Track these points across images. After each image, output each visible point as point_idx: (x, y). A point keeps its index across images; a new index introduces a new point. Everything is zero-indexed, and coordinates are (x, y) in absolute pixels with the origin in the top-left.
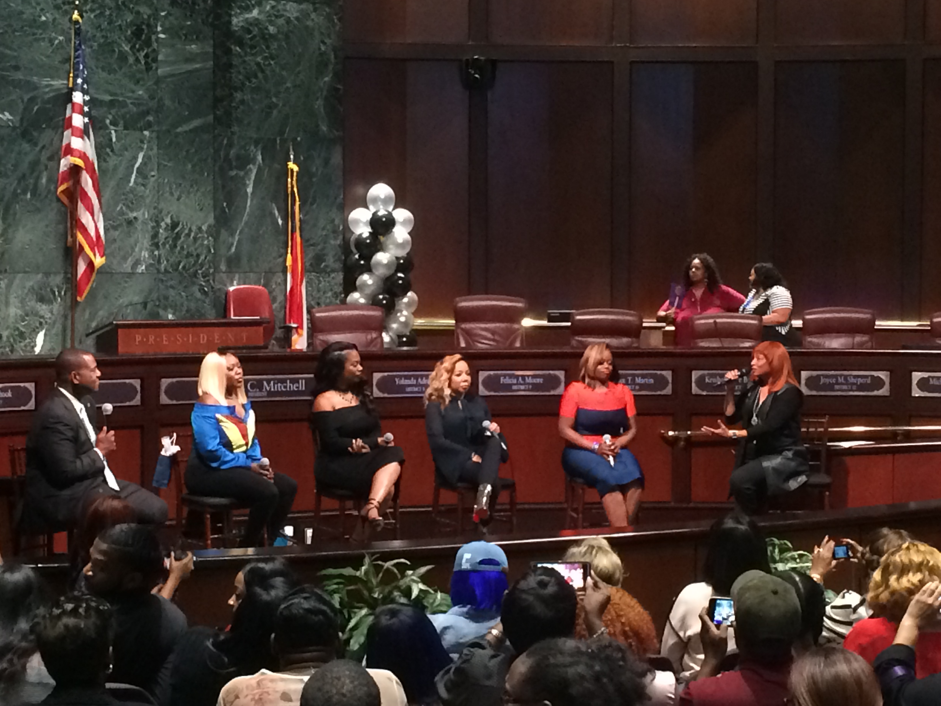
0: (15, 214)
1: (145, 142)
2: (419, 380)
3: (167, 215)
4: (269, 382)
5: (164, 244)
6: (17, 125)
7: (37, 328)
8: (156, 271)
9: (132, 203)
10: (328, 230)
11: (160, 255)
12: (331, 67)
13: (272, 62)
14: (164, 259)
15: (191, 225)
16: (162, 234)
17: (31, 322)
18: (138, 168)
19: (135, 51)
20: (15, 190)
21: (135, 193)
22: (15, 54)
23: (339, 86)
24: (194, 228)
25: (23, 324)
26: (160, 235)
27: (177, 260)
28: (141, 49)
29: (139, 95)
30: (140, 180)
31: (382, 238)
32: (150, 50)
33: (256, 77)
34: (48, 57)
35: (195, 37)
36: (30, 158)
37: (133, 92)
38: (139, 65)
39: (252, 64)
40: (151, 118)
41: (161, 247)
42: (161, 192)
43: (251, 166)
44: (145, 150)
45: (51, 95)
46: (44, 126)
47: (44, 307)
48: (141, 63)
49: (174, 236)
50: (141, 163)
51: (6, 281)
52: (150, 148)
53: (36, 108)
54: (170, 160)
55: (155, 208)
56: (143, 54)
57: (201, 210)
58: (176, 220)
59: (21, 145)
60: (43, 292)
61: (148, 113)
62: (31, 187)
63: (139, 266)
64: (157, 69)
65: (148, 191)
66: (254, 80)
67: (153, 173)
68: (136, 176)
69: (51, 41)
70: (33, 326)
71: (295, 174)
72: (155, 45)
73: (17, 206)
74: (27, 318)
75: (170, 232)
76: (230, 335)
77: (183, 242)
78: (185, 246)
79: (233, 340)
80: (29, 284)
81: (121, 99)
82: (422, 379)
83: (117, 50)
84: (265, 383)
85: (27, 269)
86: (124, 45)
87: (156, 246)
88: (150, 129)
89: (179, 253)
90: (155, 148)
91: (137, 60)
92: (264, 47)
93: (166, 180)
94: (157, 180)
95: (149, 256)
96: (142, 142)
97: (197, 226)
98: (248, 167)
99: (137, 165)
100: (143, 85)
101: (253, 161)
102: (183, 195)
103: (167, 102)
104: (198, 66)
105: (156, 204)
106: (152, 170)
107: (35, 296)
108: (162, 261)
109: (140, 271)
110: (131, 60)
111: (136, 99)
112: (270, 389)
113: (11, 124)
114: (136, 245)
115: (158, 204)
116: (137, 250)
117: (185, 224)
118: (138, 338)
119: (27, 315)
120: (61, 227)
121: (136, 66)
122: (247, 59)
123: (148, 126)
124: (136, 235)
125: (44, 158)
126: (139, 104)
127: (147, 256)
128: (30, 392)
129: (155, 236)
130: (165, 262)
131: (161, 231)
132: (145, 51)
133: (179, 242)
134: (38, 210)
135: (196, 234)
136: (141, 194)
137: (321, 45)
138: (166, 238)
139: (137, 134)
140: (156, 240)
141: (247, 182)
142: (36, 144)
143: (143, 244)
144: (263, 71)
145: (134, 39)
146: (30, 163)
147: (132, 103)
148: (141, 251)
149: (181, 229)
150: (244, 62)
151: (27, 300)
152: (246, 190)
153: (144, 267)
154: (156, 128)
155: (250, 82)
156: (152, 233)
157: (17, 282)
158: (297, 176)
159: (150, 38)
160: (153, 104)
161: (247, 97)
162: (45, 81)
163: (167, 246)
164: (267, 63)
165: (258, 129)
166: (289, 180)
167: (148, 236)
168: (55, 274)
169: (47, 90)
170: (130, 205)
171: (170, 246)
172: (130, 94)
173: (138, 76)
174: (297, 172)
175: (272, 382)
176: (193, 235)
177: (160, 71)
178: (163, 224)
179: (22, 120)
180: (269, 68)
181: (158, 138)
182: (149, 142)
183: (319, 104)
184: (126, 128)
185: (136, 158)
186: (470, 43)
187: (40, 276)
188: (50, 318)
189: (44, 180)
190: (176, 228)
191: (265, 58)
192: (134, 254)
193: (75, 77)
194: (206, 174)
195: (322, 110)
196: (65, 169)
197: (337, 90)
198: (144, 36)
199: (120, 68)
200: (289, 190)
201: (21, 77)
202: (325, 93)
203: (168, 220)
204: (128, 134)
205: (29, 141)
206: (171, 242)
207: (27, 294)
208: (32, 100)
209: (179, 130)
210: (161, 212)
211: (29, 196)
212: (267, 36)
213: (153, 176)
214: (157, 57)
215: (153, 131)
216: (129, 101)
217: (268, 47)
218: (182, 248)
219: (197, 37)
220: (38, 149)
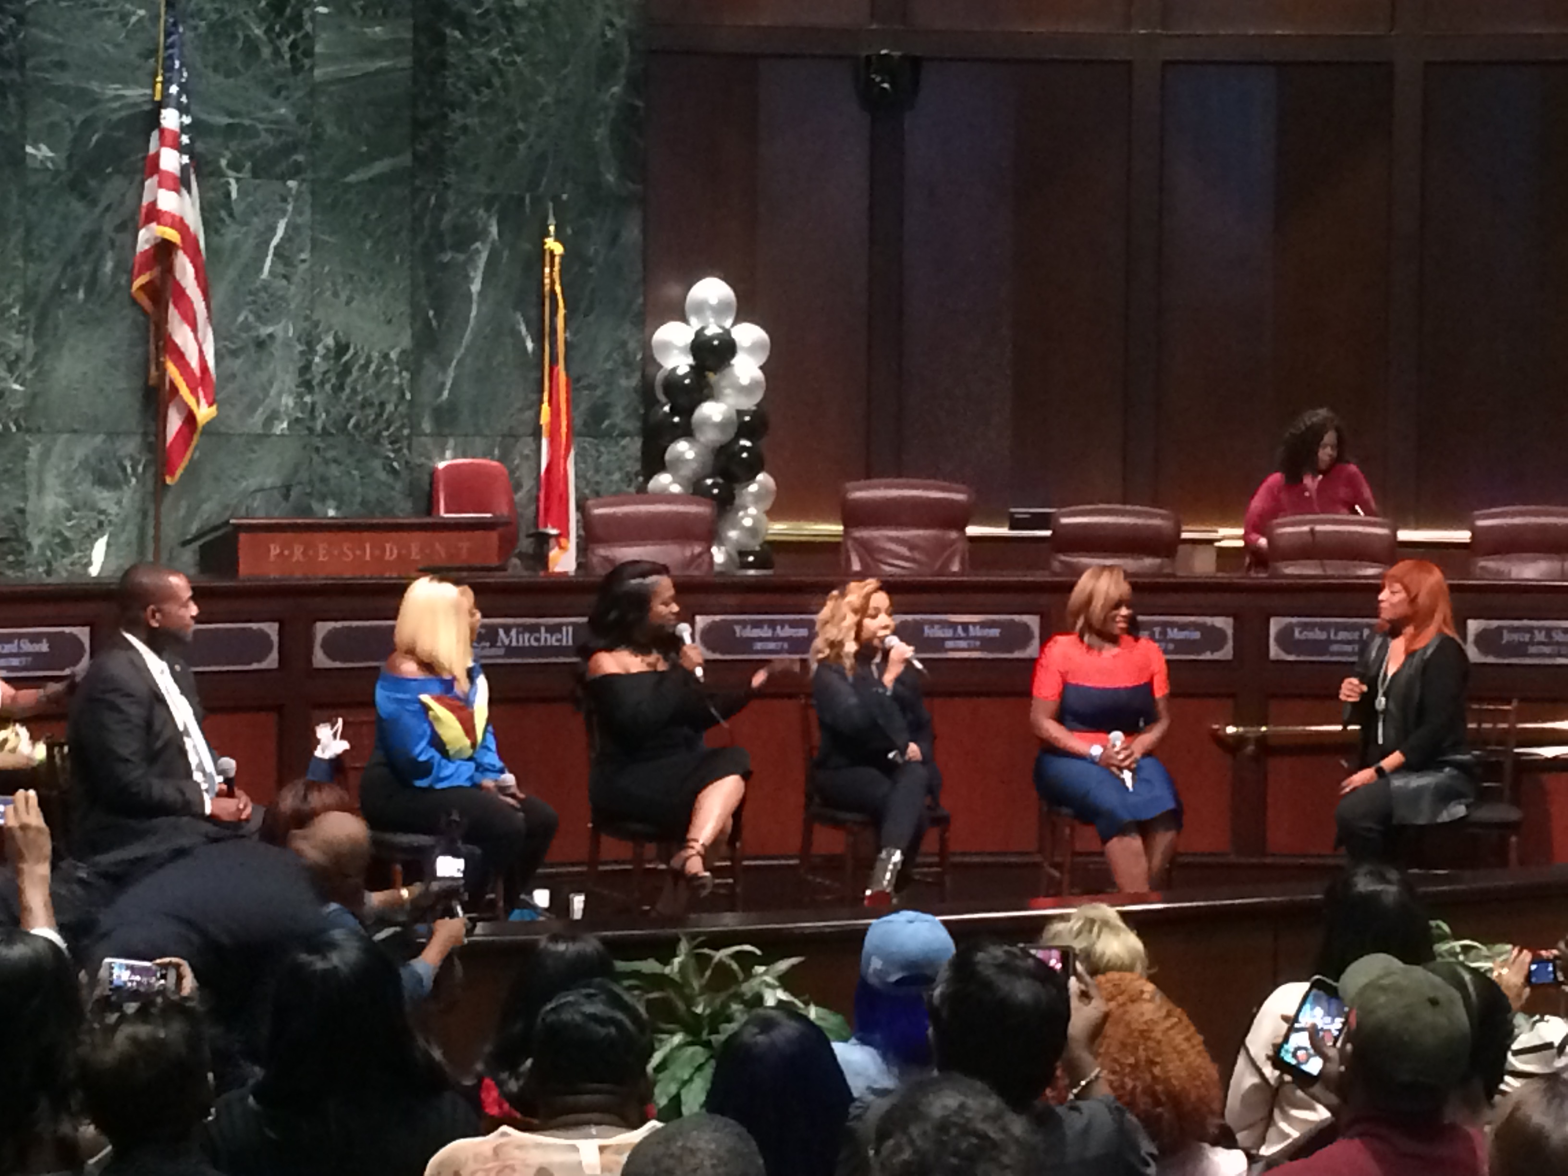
0: (56, 327)
1: (290, 199)
2: (778, 628)
3: (327, 331)
4: (507, 629)
5: (322, 384)
6: (63, 167)
7: (94, 531)
8: (306, 432)
9: (267, 310)
10: (615, 362)
11: (314, 404)
12: (623, 70)
13: (518, 59)
14: (321, 409)
15: (370, 350)
16: (317, 364)
17: (83, 522)
18: (276, 248)
19: (274, 36)
20: (57, 285)
21: (270, 290)
22: (60, 41)
23: (639, 103)
24: (375, 354)
25: (69, 524)
26: (314, 368)
27: (344, 414)
28: (284, 32)
29: (282, 115)
30: (281, 269)
31: (712, 377)
32: (300, 35)
33: (489, 84)
34: (117, 46)
35: (380, 12)
36: (85, 226)
37: (268, 108)
38: (280, 62)
39: (483, 61)
40: (300, 158)
41: (317, 389)
42: (316, 292)
43: (478, 245)
44: (289, 214)
45: (123, 113)
46: (109, 170)
47: (106, 494)
48: (283, 58)
49: (340, 369)
50: (282, 239)
51: (39, 446)
52: (298, 211)
53: (94, 139)
54: (333, 233)
55: (307, 318)
56: (287, 41)
57: (389, 322)
58: (344, 341)
59: (68, 204)
60: (104, 467)
61: (294, 147)
62: (85, 279)
63: (276, 422)
64: (311, 69)
65: (293, 288)
66: (486, 91)
67: (303, 256)
68: (273, 261)
69: (124, 17)
70: (86, 528)
71: (557, 260)
72: (309, 27)
73: (61, 314)
74: (75, 513)
75: (332, 362)
76: (437, 546)
77: (356, 381)
78: (359, 388)
79: (443, 555)
80: (79, 453)
81: (247, 122)
82: (782, 628)
83: (240, 35)
84: (501, 632)
85: (76, 426)
86: (253, 26)
87: (308, 385)
88: (299, 177)
89: (348, 400)
90: (308, 211)
91: (277, 53)
92: (504, 31)
93: (327, 269)
94: (310, 268)
95: (296, 403)
96: (284, 200)
97: (380, 352)
98: (473, 247)
99: (275, 242)
100: (287, 98)
101: (482, 234)
102: (357, 296)
103: (330, 130)
104: (384, 64)
105: (308, 312)
106: (301, 250)
107: (90, 477)
108: (317, 414)
109: (278, 432)
110: (266, 52)
111: (272, 122)
112: (511, 641)
113: (50, 165)
114: (271, 383)
115: (312, 312)
116: (273, 392)
117: (359, 347)
118: (275, 550)
119: (76, 509)
120: (139, 351)
121: (275, 63)
122: (475, 51)
123: (296, 171)
124: (272, 367)
125: (108, 228)
126: (280, 132)
127: (291, 404)
128: (81, 644)
129: (306, 368)
130: (324, 415)
131: (317, 359)
132: (292, 37)
133: (349, 380)
134: (99, 321)
135: (379, 366)
136: (280, 293)
137: (607, 28)
138: (325, 373)
139: (276, 185)
140: (308, 377)
141: (472, 274)
142: (94, 203)
143: (283, 382)
144: (501, 74)
145: (272, 15)
146: (84, 236)
147: (267, 130)
148: (280, 394)
149: (352, 357)
150: (469, 57)
151: (76, 481)
152: (469, 290)
153: (285, 425)
154: (309, 175)
155: (478, 93)
156: (301, 364)
157: (58, 448)
158: (561, 264)
159: (300, 15)
160: (305, 132)
161: (473, 121)
162: (113, 89)
163: (328, 387)
164: (508, 60)
165: (492, 179)
166: (547, 270)
167: (293, 368)
168: (128, 434)
169: (116, 105)
170: (263, 313)
171: (333, 386)
172: (263, 115)
173: (280, 81)
174: (562, 257)
175: (513, 633)
176: (373, 367)
177: (318, 73)
178: (320, 348)
179: (70, 158)
180: (512, 69)
181: (313, 193)
182: (296, 200)
183: (600, 134)
184: (255, 174)
185: (273, 230)
186: (874, 27)
187: (99, 439)
188: (117, 515)
189: (109, 266)
190: (345, 354)
191: (507, 52)
192: (268, 401)
193: (166, 83)
194: (398, 258)
195: (607, 145)
196: (147, 247)
197: (634, 109)
198: (288, 11)
199: (247, 67)
200: (547, 288)
201: (71, 82)
202: (612, 113)
203: (330, 341)
204: (259, 186)
205: (83, 196)
206: (333, 380)
207: (76, 471)
208: (87, 123)
209: (352, 178)
210: (316, 325)
211: (81, 295)
212: (508, 12)
213: (303, 261)
214: (313, 48)
215: (303, 180)
216: (260, 127)
217: (510, 31)
218: (354, 391)
219: (385, 12)
220: (98, 210)
